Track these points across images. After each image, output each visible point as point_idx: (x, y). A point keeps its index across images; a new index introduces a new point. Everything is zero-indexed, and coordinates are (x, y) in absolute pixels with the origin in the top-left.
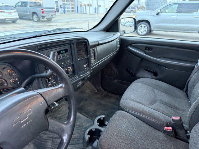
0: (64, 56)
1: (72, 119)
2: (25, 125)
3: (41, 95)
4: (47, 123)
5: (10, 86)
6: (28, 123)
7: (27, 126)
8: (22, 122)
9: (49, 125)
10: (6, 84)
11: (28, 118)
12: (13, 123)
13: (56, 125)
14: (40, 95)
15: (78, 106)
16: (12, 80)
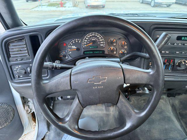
0: (184, 45)
1: (143, 114)
2: (96, 87)
3: (123, 70)
4: (117, 99)
5: (117, 55)
6: (99, 87)
7: (98, 89)
8: (95, 83)
9: (119, 102)
10: (115, 53)
11: (101, 83)
12: (89, 81)
13: (126, 106)
14: (121, 70)
15: (181, 111)
16: (121, 51)
